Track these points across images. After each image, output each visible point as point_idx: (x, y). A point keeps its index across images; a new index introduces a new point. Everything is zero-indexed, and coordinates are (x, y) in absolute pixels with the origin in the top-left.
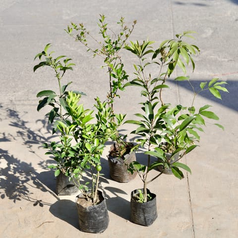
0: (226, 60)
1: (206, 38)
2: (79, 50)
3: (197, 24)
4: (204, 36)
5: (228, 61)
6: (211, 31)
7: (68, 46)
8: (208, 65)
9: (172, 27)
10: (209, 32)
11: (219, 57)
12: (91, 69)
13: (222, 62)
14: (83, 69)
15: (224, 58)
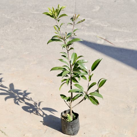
0: (106, 26)
1: (95, 12)
2: (13, 18)
3: (90, 3)
4: (94, 10)
5: (108, 26)
6: (99, 8)
7: (6, 16)
8: (94, 29)
9: (74, 4)
10: (98, 8)
11: (102, 24)
12: (19, 30)
13: (104, 27)
14: (13, 30)
15: (105, 24)
